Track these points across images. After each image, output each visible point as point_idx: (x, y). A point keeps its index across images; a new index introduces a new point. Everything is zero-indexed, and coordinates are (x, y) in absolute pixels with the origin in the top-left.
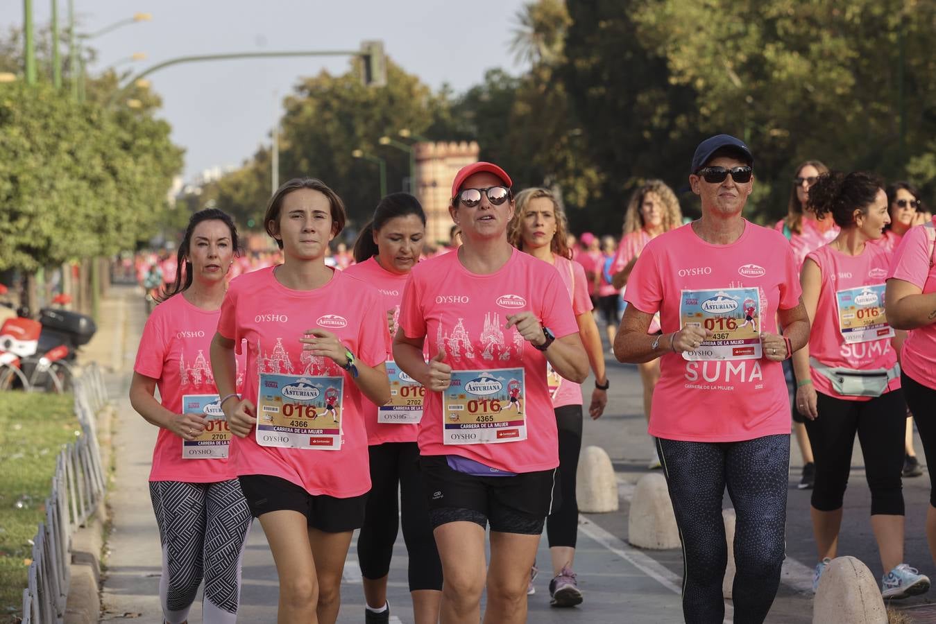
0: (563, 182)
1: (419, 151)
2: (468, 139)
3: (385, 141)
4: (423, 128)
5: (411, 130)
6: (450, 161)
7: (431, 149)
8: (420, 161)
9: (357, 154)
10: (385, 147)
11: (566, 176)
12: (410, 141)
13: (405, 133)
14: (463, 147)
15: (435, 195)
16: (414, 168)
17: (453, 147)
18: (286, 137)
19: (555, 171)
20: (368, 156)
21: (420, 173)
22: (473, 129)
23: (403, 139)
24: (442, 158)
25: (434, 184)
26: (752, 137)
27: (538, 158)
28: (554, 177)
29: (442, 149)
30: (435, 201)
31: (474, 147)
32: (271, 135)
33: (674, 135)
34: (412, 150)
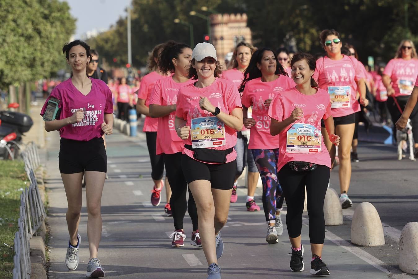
0: (297, 36)
1: (212, 19)
2: (241, 12)
3: (193, 13)
4: (215, 6)
5: (208, 7)
6: (231, 25)
7: (219, 18)
8: (213, 25)
9: (177, 21)
10: (193, 16)
11: (299, 33)
12: (207, 13)
13: (204, 9)
14: (238, 17)
15: (222, 44)
16: (210, 29)
17: (233, 17)
18: (135, 12)
19: (293, 30)
20: (183, 22)
21: (213, 32)
22: (244, 6)
23: (203, 12)
24: (226, 23)
25: (222, 38)
26: (409, 8)
27: (282, 22)
28: (292, 33)
29: (226, 18)
30: (223, 48)
31: (245, 17)
32: (126, 10)
33: (363, 8)
34: (209, 18)
